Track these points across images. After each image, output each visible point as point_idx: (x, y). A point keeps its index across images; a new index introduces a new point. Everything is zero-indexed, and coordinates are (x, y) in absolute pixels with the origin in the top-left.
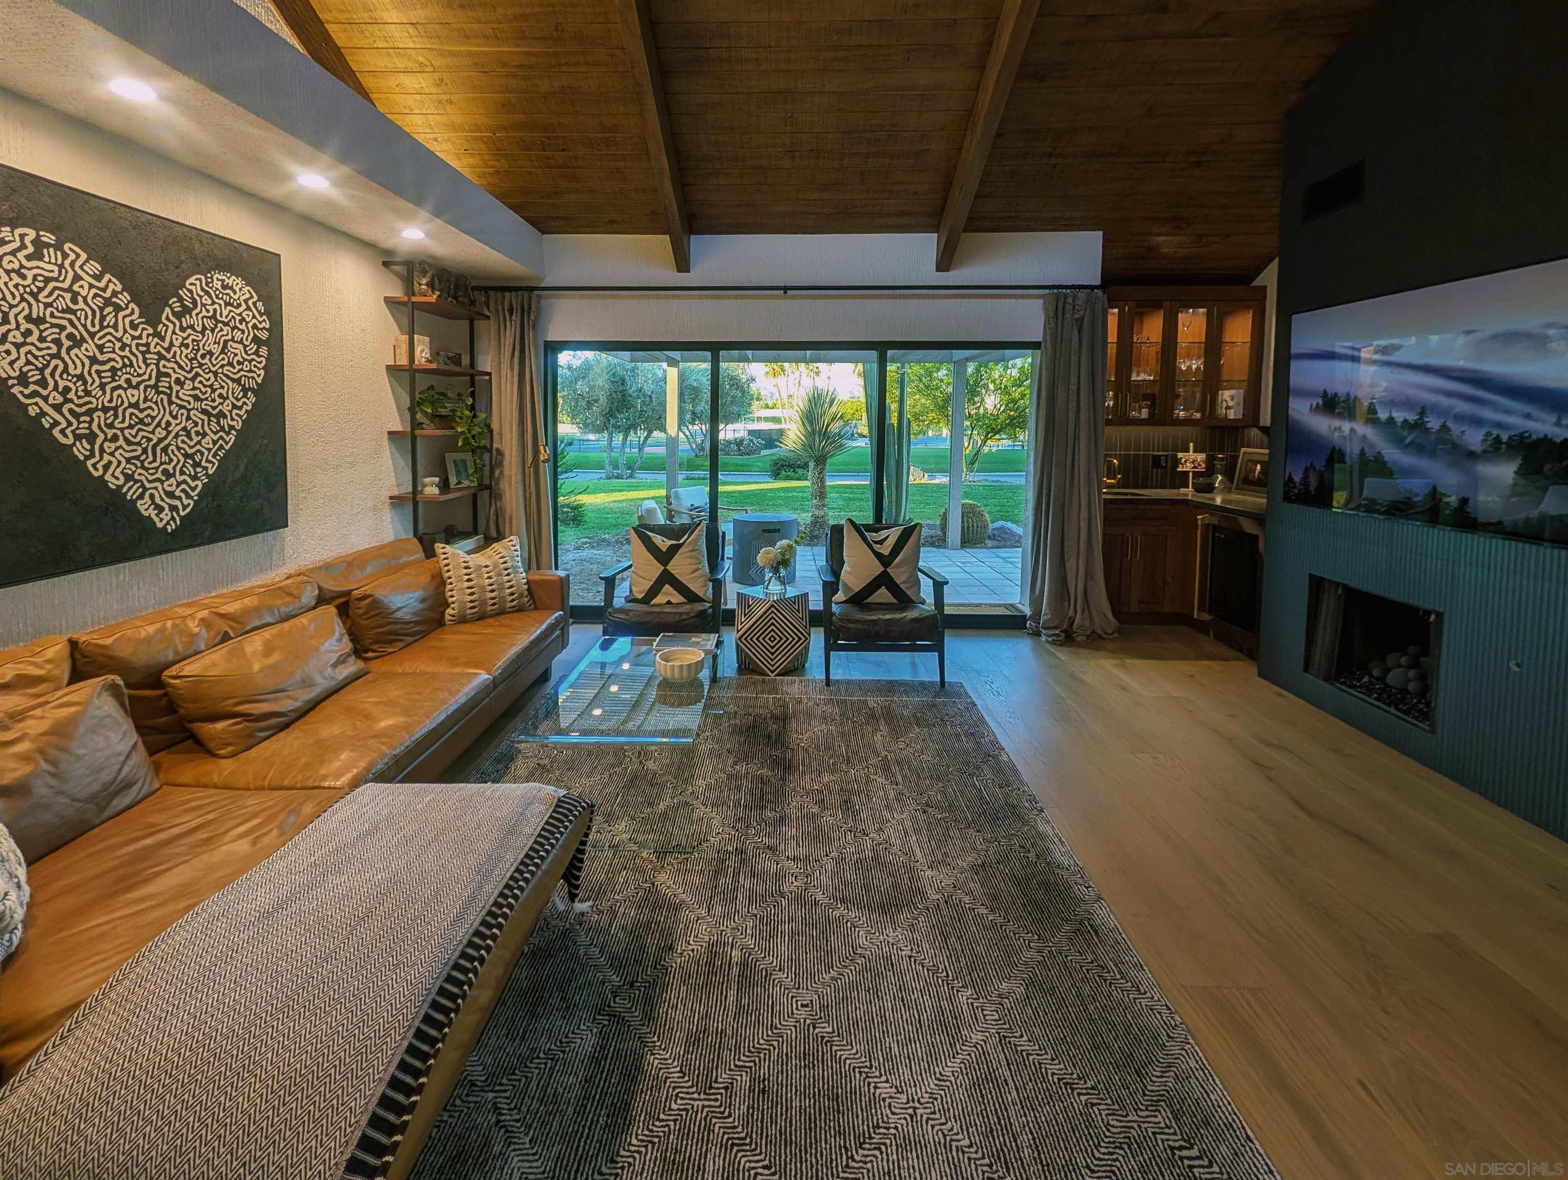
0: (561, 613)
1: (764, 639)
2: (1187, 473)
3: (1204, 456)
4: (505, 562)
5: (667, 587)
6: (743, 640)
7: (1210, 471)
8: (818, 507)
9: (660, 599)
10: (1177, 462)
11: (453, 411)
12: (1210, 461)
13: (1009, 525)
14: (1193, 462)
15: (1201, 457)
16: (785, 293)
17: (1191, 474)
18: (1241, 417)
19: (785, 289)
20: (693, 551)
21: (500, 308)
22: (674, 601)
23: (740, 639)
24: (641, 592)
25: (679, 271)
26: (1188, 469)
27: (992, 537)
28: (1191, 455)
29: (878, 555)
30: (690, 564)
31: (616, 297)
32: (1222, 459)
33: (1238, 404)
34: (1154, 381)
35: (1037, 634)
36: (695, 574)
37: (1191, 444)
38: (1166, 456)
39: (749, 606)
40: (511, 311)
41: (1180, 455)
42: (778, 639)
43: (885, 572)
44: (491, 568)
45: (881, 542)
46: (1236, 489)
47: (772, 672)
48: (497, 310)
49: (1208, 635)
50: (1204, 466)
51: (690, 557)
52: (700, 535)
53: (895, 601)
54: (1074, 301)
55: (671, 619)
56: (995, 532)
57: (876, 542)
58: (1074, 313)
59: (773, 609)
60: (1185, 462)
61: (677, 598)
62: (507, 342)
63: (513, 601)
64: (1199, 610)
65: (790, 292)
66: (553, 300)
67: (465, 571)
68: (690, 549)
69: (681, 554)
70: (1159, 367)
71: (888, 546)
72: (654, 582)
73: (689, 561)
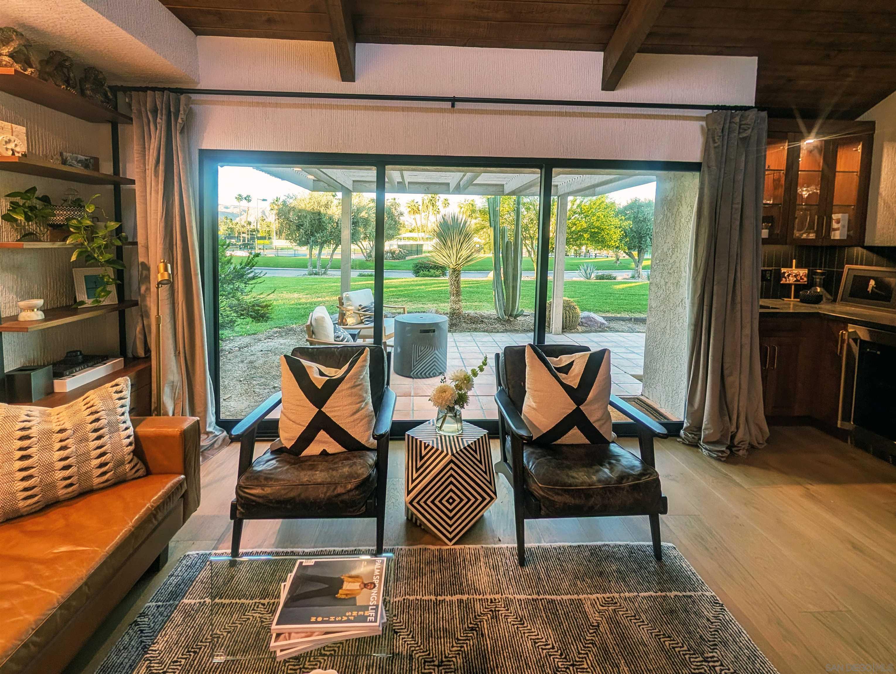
0: (183, 476)
1: (440, 501)
2: (790, 285)
3: (806, 271)
4: (97, 420)
5: (322, 435)
6: (414, 503)
7: (811, 284)
8: (456, 302)
9: (312, 449)
10: (779, 276)
11: (68, 220)
12: (811, 276)
13: (592, 315)
14: (796, 276)
15: (803, 272)
16: (453, 105)
17: (793, 287)
18: (845, 238)
19: (454, 101)
20: (355, 386)
21: (143, 109)
22: (330, 451)
23: (411, 503)
24: (290, 440)
25: (343, 80)
26: (791, 282)
27: (582, 324)
28: (795, 271)
29: (567, 388)
30: (351, 404)
32: (822, 274)
33: (843, 226)
34: (773, 204)
35: (694, 445)
36: (356, 416)
37: (794, 261)
38: (771, 271)
39: (422, 458)
40: (155, 111)
41: (783, 270)
42: (458, 500)
43: (577, 409)
44: (69, 432)
45: (566, 369)
46: (842, 300)
47: (450, 540)
48: (140, 112)
49: (847, 442)
50: (805, 279)
51: (351, 395)
52: (364, 366)
53: (587, 441)
54: (740, 121)
55: (322, 493)
56: (583, 320)
57: (559, 370)
58: (739, 133)
59: (452, 465)
60: (789, 276)
61: (334, 447)
62: (152, 147)
63: (104, 474)
64: (843, 419)
65: (458, 105)
66: (208, 106)
67: (20, 444)
68: (349, 385)
69: (339, 392)
70: (781, 191)
71: (577, 375)
72: (307, 427)
73: (350, 400)
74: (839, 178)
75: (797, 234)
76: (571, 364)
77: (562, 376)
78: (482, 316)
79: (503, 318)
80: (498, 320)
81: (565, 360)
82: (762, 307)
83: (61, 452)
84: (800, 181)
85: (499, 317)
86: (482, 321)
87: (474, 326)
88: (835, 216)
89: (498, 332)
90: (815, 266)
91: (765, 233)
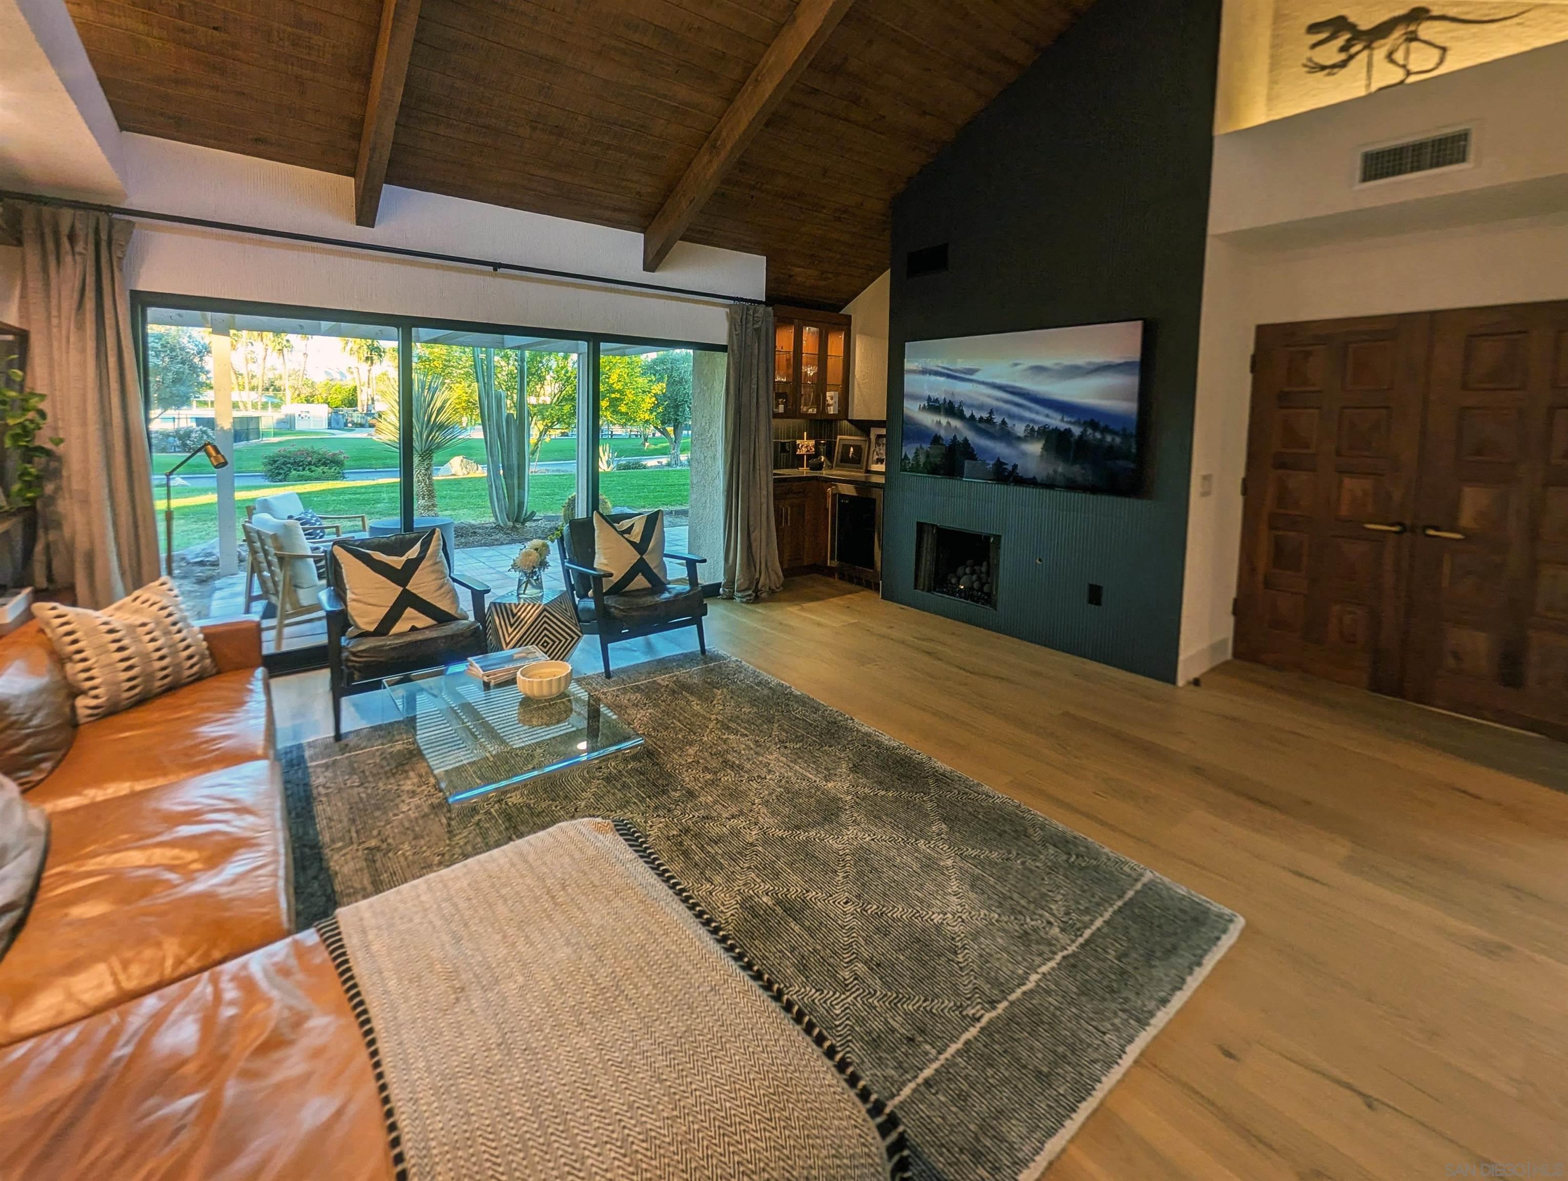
0: (263, 668)
2: (803, 455)
3: (813, 442)
5: (409, 612)
7: (818, 453)
9: (401, 627)
10: (796, 447)
12: (817, 446)
14: (807, 447)
15: (811, 443)
16: (495, 270)
17: (806, 456)
18: (837, 412)
19: (496, 266)
20: (436, 563)
21: (48, 231)
22: (421, 625)
24: (372, 623)
25: (358, 223)
26: (804, 453)
28: (805, 441)
29: (633, 544)
30: (436, 579)
31: (260, 243)
33: (835, 402)
34: (786, 382)
35: (730, 598)
36: (443, 590)
37: (804, 433)
38: (788, 443)
39: (514, 615)
40: (73, 237)
41: (798, 442)
42: (551, 643)
43: (641, 560)
44: (151, 625)
45: (628, 532)
50: (814, 450)
51: (433, 572)
53: (651, 585)
54: (754, 313)
57: (625, 531)
59: (545, 613)
60: (801, 447)
61: (424, 621)
63: (194, 666)
64: (831, 559)
65: (501, 270)
66: (150, 233)
67: (110, 637)
68: (431, 562)
69: (422, 569)
70: (791, 371)
71: (638, 534)
72: (392, 607)
73: (433, 576)
74: (830, 362)
75: (804, 409)
76: (633, 526)
77: (626, 536)
78: (472, 526)
79: (506, 524)
80: (498, 528)
81: (626, 524)
82: (775, 474)
83: (152, 644)
84: (804, 360)
85: (499, 525)
86: (475, 533)
87: (463, 540)
88: (828, 394)
89: (502, 544)
90: (821, 438)
91: (781, 409)
